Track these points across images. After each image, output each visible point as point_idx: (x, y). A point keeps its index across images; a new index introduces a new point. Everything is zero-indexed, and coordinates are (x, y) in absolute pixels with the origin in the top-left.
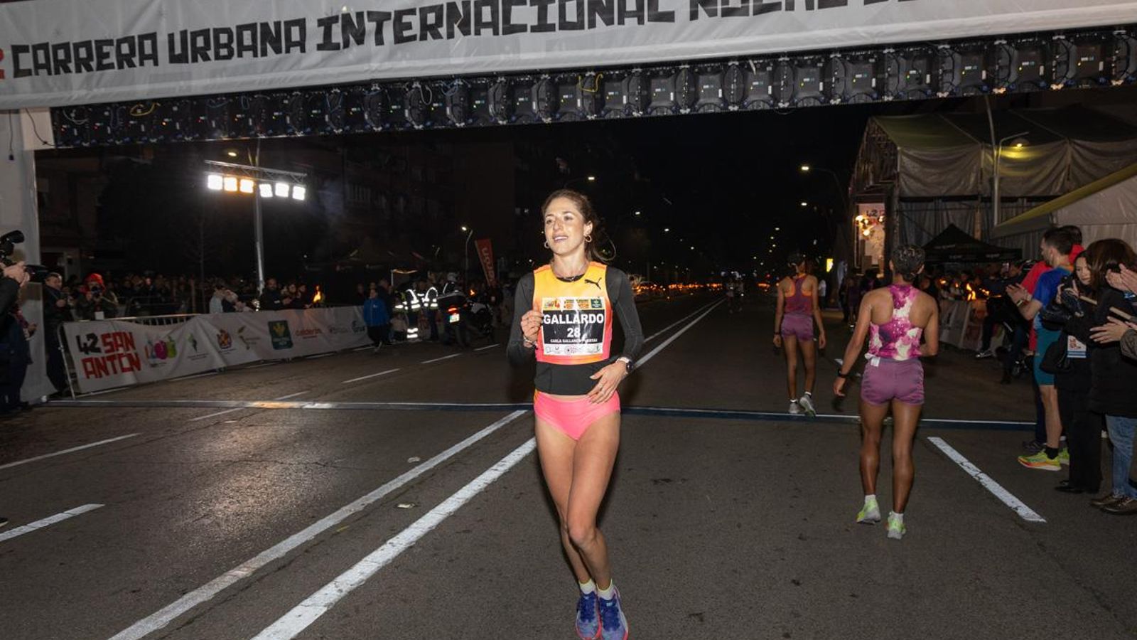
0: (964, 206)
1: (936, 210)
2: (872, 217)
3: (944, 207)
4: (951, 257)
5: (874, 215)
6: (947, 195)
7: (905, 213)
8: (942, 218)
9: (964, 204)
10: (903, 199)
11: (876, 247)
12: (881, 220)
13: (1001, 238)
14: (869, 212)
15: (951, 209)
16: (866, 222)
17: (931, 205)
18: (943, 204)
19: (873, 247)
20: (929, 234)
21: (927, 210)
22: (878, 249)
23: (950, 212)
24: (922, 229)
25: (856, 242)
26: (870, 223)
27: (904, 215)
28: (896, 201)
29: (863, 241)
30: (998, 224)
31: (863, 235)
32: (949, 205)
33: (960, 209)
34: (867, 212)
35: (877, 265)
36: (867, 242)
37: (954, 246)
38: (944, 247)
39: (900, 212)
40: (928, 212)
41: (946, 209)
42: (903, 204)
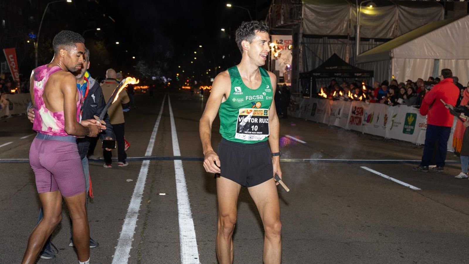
0: (339, 42)
1: (324, 44)
2: (280, 45)
3: (328, 42)
4: (335, 74)
5: (281, 43)
6: (331, 34)
7: (306, 45)
8: (327, 48)
9: (341, 41)
10: (304, 36)
11: (282, 64)
12: (290, 48)
13: (361, 63)
14: (278, 41)
15: (333, 44)
16: (276, 47)
17: (321, 40)
18: (328, 40)
19: (280, 64)
20: (320, 59)
21: (318, 43)
22: (283, 66)
23: (332, 46)
24: (316, 56)
25: (269, 61)
26: (279, 48)
27: (305, 46)
28: (301, 36)
29: (274, 61)
30: (359, 55)
31: (274, 56)
32: (331, 41)
33: (338, 44)
34: (277, 41)
35: (283, 77)
36: (276, 61)
37: (336, 67)
38: (331, 68)
39: (303, 43)
40: (320, 45)
41: (330, 44)
42: (305, 39)
